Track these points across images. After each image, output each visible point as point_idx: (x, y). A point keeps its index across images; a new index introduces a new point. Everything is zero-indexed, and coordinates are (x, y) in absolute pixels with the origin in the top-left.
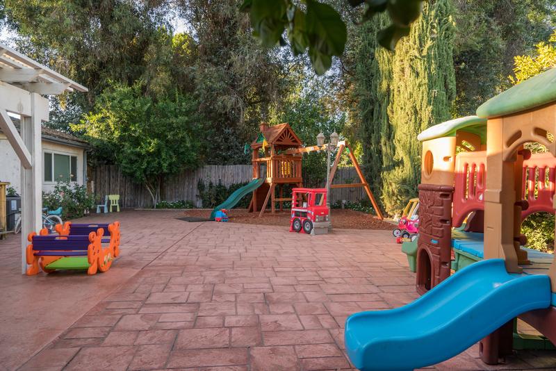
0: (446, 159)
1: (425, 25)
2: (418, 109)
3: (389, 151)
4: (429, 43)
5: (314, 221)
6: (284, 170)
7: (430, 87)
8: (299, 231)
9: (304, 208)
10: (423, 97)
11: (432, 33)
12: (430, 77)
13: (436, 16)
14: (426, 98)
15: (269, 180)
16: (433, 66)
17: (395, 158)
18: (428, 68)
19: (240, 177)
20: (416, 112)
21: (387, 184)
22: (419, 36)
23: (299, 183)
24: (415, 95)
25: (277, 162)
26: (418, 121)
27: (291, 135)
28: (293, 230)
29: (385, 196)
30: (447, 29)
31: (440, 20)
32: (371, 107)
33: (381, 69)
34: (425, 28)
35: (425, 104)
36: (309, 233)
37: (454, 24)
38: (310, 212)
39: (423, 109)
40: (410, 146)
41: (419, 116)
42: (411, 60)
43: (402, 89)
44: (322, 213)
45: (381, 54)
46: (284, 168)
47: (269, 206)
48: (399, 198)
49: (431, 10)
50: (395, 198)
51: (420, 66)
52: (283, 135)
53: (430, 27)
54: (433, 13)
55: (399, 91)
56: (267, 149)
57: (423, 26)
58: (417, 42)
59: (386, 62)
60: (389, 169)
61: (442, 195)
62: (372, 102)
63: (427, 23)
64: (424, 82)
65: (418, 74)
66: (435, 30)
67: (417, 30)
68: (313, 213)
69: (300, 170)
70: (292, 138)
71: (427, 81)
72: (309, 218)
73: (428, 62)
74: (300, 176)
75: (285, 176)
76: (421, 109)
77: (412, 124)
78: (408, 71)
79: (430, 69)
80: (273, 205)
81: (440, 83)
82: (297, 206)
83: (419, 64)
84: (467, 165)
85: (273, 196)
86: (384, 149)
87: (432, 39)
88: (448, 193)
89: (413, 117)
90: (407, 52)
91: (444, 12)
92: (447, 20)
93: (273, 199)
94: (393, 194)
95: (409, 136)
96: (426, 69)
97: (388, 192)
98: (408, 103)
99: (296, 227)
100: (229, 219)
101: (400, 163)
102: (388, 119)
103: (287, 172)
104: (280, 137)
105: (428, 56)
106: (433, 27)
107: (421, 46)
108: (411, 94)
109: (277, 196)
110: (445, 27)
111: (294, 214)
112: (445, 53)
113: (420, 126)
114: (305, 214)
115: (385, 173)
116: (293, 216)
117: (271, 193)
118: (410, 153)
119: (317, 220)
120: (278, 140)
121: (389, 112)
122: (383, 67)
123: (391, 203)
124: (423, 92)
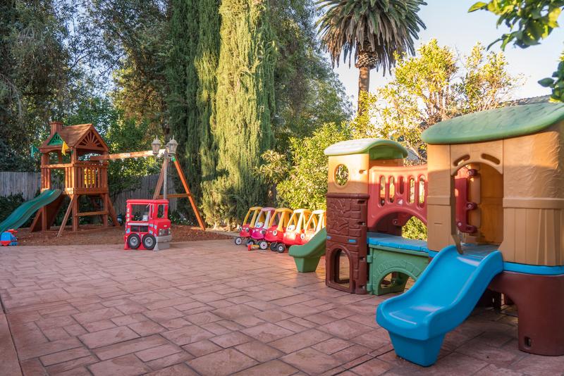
0: (361, 172)
1: (253, 45)
2: (248, 122)
3: (210, 161)
4: (257, 63)
5: (158, 235)
6: (88, 180)
7: (258, 104)
8: (136, 248)
9: (145, 222)
10: (252, 111)
11: (259, 53)
12: (258, 94)
13: (262, 39)
14: (254, 112)
15: (70, 191)
16: (260, 84)
17: (219, 168)
18: (256, 85)
19: (8, 188)
20: (246, 125)
21: (208, 194)
22: (249, 55)
23: (104, 194)
24: (245, 108)
25: (79, 169)
26: (247, 134)
27: (96, 138)
28: (129, 247)
29: (204, 206)
30: (270, 53)
31: (265, 43)
32: (184, 115)
33: (200, 78)
34: (253, 48)
35: (254, 118)
36: (151, 248)
37: (276, 49)
38: (152, 225)
39: (252, 123)
40: (240, 157)
41: (248, 129)
42: (242, 75)
43: (231, 102)
44: (165, 226)
45: (201, 63)
46: (88, 177)
47: (69, 223)
48: (222, 207)
49: (258, 32)
50: (217, 208)
51: (249, 82)
52: (86, 138)
53: (257, 48)
54: (260, 35)
55: (227, 103)
56: (69, 153)
57: (251, 46)
58: (247, 59)
59: (207, 72)
60: (209, 178)
61: (359, 202)
62: (186, 110)
63: (255, 44)
64: (253, 97)
65: (247, 90)
66: (261, 52)
67: (246, 48)
68: (156, 227)
69: (106, 179)
70: (98, 142)
71: (256, 97)
72: (151, 232)
73: (256, 80)
74: (105, 186)
75: (89, 186)
76: (250, 123)
77: (242, 136)
78: (238, 85)
79: (258, 86)
80: (75, 221)
81: (265, 100)
82: (133, 219)
83: (248, 80)
84: (381, 177)
85: (75, 210)
86: (204, 158)
87: (259, 59)
88: (364, 200)
89: (243, 129)
90: (237, 67)
91: (268, 36)
92: (271, 44)
93: (75, 213)
94: (214, 203)
95: (238, 148)
96: (254, 86)
97: (209, 202)
98: (238, 115)
99: (133, 244)
100: (18, 241)
101: (224, 173)
102: (209, 129)
103: (91, 182)
104: (84, 140)
105: (256, 74)
106: (260, 48)
107: (250, 64)
108: (241, 107)
109: (81, 210)
110: (269, 50)
111: (129, 229)
112: (269, 74)
113: (249, 138)
114: (146, 228)
115: (205, 182)
116: (128, 231)
117: (72, 207)
118: (239, 163)
119: (160, 234)
120: (81, 144)
121: (211, 122)
122: (204, 77)
123: (211, 212)
124: (252, 107)
